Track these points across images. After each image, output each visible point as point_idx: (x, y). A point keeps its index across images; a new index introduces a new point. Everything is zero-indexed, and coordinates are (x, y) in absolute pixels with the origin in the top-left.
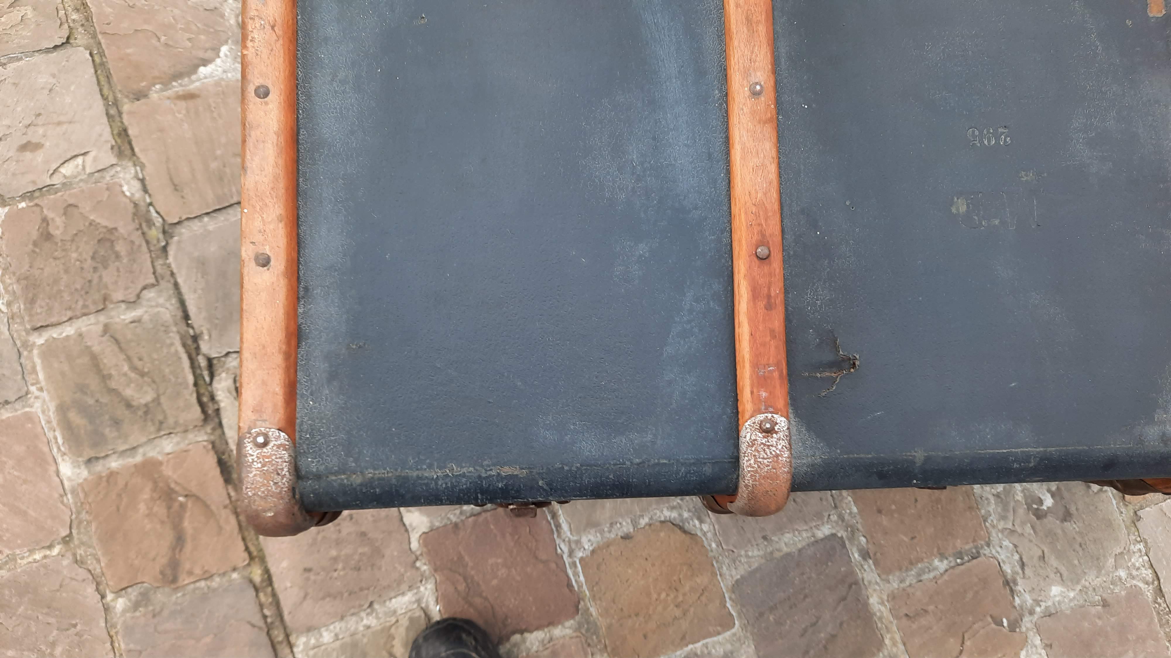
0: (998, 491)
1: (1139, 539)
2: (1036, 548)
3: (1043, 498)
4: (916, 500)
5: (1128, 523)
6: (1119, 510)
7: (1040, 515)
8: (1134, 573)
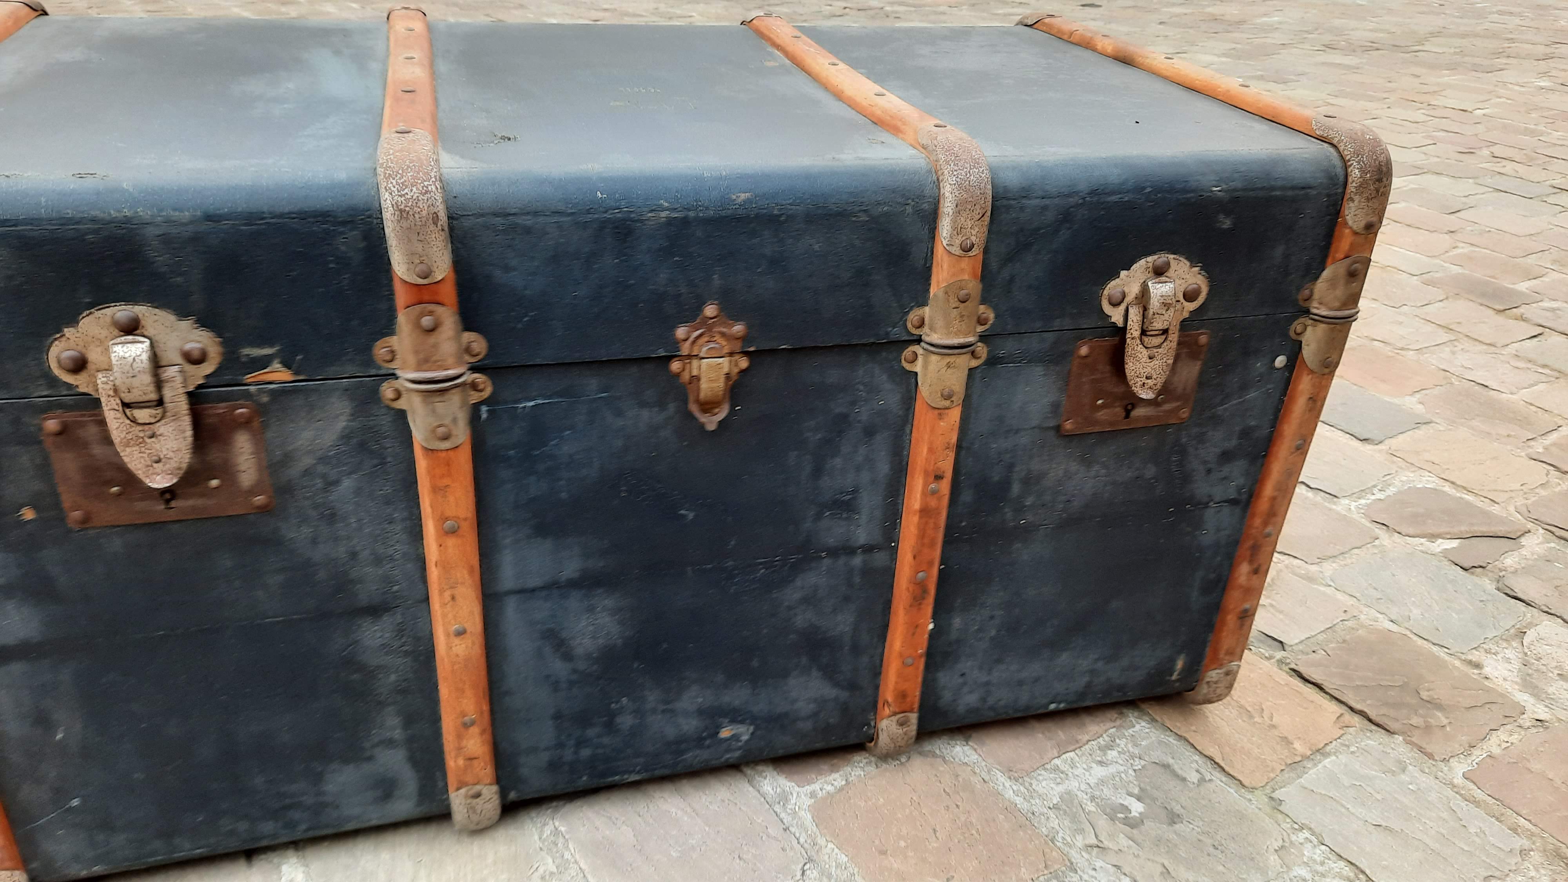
0: (1055, 802)
1: (1296, 826)
2: (1150, 863)
3: (1125, 803)
4: (935, 831)
5: (1268, 810)
6: (1245, 798)
7: (1132, 824)
8: (1320, 869)
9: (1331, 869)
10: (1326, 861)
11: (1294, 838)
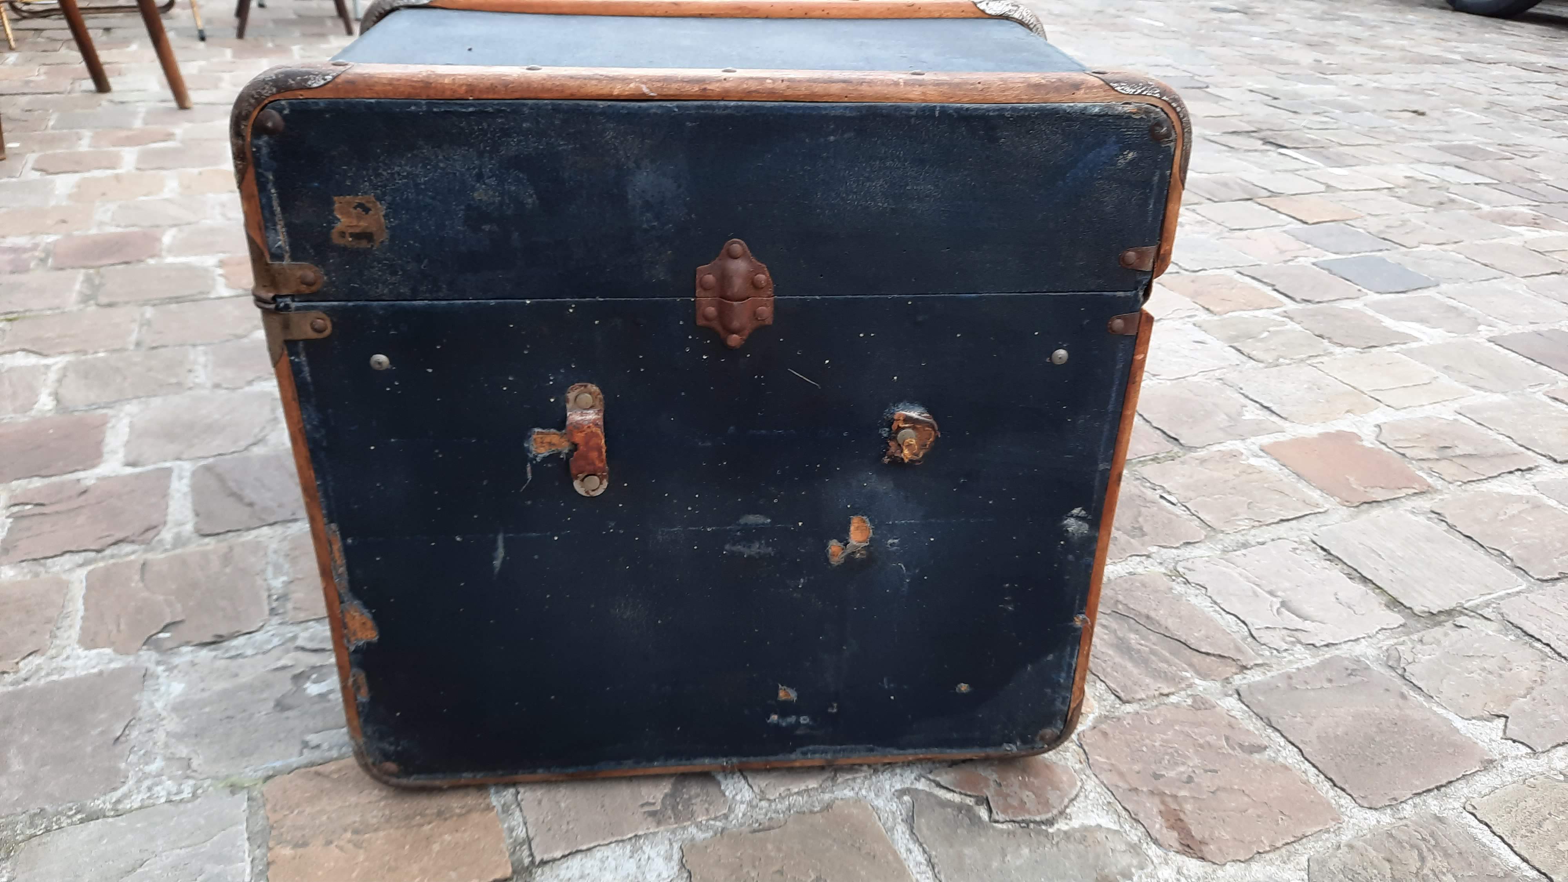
9: (139, 792)
10: (148, 794)
11: (191, 782)
